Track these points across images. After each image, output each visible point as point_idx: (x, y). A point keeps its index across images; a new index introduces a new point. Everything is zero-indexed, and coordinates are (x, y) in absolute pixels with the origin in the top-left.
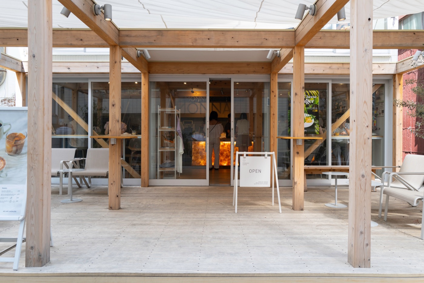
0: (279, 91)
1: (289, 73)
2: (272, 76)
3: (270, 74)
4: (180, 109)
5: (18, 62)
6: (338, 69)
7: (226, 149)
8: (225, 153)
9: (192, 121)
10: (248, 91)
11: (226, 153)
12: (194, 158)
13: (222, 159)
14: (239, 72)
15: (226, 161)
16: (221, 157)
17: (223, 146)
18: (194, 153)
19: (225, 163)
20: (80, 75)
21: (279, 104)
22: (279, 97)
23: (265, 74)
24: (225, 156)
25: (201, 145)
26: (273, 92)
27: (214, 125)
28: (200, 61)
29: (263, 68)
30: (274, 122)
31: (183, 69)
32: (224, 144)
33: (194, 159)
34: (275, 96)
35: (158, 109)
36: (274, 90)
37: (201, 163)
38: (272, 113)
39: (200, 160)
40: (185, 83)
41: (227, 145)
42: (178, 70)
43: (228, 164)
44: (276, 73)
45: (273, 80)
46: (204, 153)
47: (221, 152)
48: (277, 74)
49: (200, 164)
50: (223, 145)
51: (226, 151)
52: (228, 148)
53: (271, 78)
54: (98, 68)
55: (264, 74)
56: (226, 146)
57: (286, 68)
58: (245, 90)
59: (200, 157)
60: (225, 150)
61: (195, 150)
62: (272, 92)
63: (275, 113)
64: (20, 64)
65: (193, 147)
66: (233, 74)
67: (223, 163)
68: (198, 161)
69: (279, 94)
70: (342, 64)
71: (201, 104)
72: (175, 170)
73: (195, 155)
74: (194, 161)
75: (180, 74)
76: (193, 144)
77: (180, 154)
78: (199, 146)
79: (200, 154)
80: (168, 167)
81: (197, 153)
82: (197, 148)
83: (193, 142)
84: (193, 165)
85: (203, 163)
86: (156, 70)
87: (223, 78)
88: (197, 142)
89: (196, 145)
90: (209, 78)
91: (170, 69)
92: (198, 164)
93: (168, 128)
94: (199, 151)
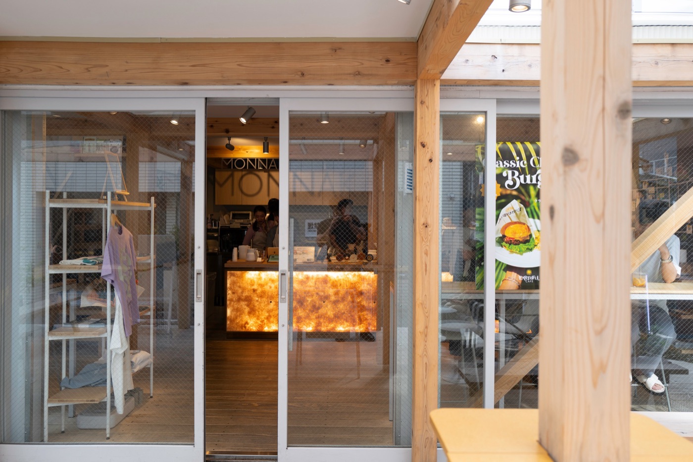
0: (444, 145)
1: (479, 81)
2: (419, 90)
3: (413, 84)
6: (657, 63)
7: (312, 289)
8: (309, 299)
9: (250, 213)
10: (365, 145)
11: (312, 301)
12: (231, 312)
13: (301, 314)
14: (302, 77)
15: (310, 319)
16: (299, 311)
17: (302, 282)
18: (231, 300)
19: (308, 325)
21: (444, 180)
22: (444, 161)
23: (398, 84)
24: (309, 308)
25: (249, 281)
26: (423, 146)
28: (167, 39)
29: (388, 61)
30: (426, 254)
31: (107, 66)
32: (308, 278)
33: (231, 316)
34: (431, 160)
35: (47, 203)
36: (426, 141)
37: (247, 326)
38: (420, 221)
39: (247, 317)
40: (174, 122)
41: (314, 281)
43: (316, 327)
44: (434, 80)
45: (422, 103)
46: (257, 299)
47: (298, 297)
48: (438, 83)
49: (245, 327)
50: (305, 280)
51: (312, 296)
52: (316, 288)
53: (416, 97)
55: (392, 85)
56: (311, 283)
57: (470, 63)
58: (358, 142)
59: (247, 310)
60: (309, 292)
61: (233, 293)
62: (419, 146)
63: (429, 222)
65: (228, 285)
66: (285, 82)
67: (305, 327)
68: (242, 320)
69: (445, 153)
70: (669, 48)
71: (270, 176)
72: (108, 399)
73: (233, 306)
74: (232, 321)
75: (101, 84)
76: (230, 277)
77: (117, 354)
78: (244, 282)
79: (246, 303)
80: (92, 385)
81: (239, 300)
82: (240, 287)
83: (228, 272)
84: (228, 330)
85: (255, 325)
86: (9, 70)
87: (253, 98)
88: (238, 273)
89: (235, 279)
90: (206, 98)
91: (61, 68)
92: (242, 329)
93: (81, 264)
94: (244, 294)
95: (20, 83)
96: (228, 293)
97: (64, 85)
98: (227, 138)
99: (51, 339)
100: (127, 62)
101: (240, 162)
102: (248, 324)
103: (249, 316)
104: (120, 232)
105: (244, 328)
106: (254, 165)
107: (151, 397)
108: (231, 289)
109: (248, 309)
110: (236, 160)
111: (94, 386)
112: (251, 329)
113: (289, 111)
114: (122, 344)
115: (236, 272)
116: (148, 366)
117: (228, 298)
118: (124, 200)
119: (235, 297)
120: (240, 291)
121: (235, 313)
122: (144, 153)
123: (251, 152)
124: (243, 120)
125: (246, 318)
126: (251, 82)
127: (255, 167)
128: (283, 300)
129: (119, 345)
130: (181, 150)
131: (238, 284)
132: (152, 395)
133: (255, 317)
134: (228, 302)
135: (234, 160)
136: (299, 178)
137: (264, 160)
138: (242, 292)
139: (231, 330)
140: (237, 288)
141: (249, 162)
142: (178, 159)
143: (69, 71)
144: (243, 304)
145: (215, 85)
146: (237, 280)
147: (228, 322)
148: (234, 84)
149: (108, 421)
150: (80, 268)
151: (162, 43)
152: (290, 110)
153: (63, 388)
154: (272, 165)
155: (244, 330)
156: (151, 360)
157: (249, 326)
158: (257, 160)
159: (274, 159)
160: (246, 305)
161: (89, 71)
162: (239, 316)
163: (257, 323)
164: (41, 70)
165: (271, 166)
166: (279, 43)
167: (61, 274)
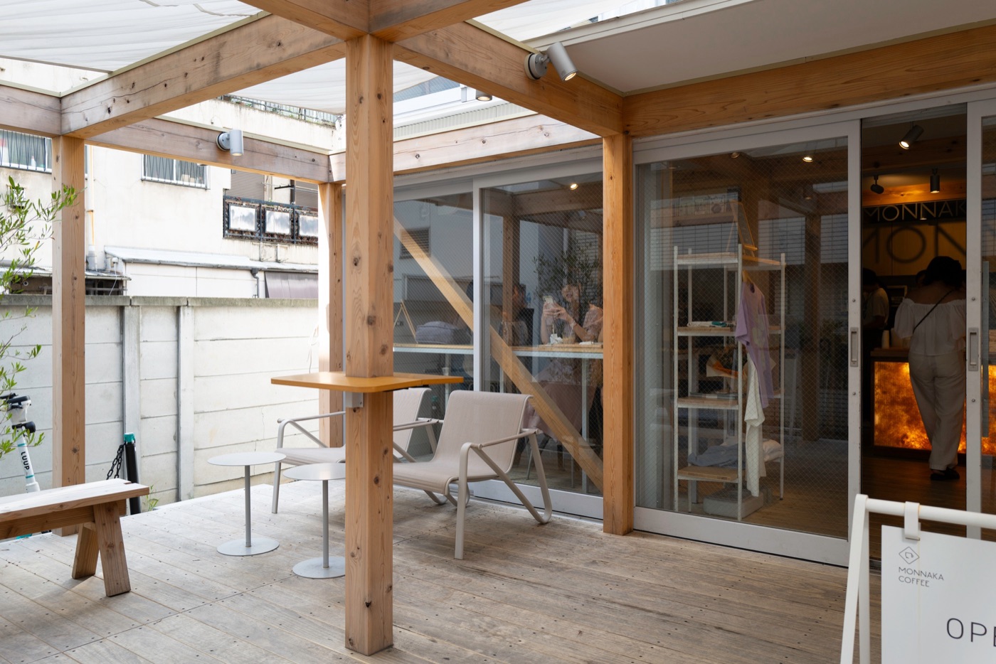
4: (783, 255)
5: (316, 157)
12: (881, 419)
18: (881, 403)
20: (450, 170)
27: (934, 305)
28: (812, 57)
31: (745, 100)
33: (880, 424)
35: (675, 260)
37: (905, 440)
39: (905, 427)
40: (808, 159)
42: (724, 108)
49: (903, 442)
54: (484, 142)
59: (905, 417)
61: (884, 393)
64: (325, 161)
68: (897, 432)
71: (938, 230)
72: (739, 481)
73: (884, 411)
74: (882, 432)
75: (736, 122)
76: (879, 371)
77: (752, 426)
78: (900, 378)
79: (904, 407)
80: (721, 465)
81: (893, 402)
82: (894, 384)
83: (876, 363)
84: (876, 444)
85: (918, 440)
86: (647, 123)
87: (926, 110)
88: (892, 364)
89: (887, 373)
90: (861, 120)
91: (697, 111)
92: (898, 443)
93: (710, 326)
94: (901, 396)
95: (656, 134)
96: (875, 393)
97: (696, 129)
98: (873, 177)
99: (680, 406)
100: (766, 93)
101: (891, 210)
102: (907, 438)
103: (909, 426)
104: (753, 290)
105: (901, 444)
106: (914, 213)
107: (781, 499)
108: (880, 386)
109: (908, 416)
110: (885, 209)
111: (722, 467)
112: (912, 446)
113: (983, 118)
114: (758, 415)
115: (888, 363)
116: (778, 461)
117: (876, 400)
118: (751, 255)
119: (887, 398)
120: (894, 390)
121: (886, 420)
122: (764, 206)
123: (908, 195)
124: (905, 145)
125: (904, 429)
126: (924, 89)
127: (916, 216)
128: (974, 367)
129: (755, 416)
130: (808, 198)
131: (892, 381)
132: (782, 497)
133: (918, 428)
134: (876, 405)
135: (882, 208)
136: (991, 230)
137: (929, 205)
138: (898, 392)
139: (881, 445)
140: (889, 386)
141: (905, 209)
142: (802, 212)
143: (704, 113)
144: (899, 410)
145: (873, 101)
146: (889, 374)
147: (876, 433)
148: (901, 96)
149: (739, 508)
150: (710, 330)
151: (807, 63)
152: (983, 116)
153: (689, 465)
154: (944, 210)
155: (901, 445)
156: (782, 453)
157: (908, 440)
158: (919, 204)
159: (948, 202)
160: (903, 410)
161: (725, 109)
162: (894, 426)
163: (922, 437)
164: (677, 117)
165: (942, 212)
166: (967, 31)
167: (687, 337)
